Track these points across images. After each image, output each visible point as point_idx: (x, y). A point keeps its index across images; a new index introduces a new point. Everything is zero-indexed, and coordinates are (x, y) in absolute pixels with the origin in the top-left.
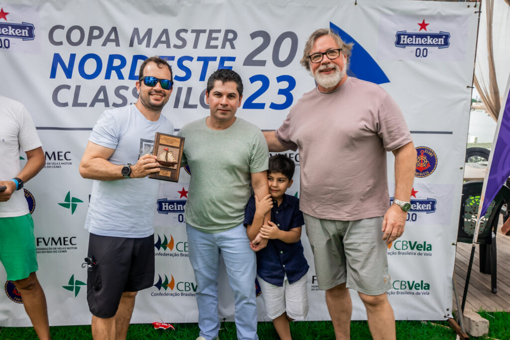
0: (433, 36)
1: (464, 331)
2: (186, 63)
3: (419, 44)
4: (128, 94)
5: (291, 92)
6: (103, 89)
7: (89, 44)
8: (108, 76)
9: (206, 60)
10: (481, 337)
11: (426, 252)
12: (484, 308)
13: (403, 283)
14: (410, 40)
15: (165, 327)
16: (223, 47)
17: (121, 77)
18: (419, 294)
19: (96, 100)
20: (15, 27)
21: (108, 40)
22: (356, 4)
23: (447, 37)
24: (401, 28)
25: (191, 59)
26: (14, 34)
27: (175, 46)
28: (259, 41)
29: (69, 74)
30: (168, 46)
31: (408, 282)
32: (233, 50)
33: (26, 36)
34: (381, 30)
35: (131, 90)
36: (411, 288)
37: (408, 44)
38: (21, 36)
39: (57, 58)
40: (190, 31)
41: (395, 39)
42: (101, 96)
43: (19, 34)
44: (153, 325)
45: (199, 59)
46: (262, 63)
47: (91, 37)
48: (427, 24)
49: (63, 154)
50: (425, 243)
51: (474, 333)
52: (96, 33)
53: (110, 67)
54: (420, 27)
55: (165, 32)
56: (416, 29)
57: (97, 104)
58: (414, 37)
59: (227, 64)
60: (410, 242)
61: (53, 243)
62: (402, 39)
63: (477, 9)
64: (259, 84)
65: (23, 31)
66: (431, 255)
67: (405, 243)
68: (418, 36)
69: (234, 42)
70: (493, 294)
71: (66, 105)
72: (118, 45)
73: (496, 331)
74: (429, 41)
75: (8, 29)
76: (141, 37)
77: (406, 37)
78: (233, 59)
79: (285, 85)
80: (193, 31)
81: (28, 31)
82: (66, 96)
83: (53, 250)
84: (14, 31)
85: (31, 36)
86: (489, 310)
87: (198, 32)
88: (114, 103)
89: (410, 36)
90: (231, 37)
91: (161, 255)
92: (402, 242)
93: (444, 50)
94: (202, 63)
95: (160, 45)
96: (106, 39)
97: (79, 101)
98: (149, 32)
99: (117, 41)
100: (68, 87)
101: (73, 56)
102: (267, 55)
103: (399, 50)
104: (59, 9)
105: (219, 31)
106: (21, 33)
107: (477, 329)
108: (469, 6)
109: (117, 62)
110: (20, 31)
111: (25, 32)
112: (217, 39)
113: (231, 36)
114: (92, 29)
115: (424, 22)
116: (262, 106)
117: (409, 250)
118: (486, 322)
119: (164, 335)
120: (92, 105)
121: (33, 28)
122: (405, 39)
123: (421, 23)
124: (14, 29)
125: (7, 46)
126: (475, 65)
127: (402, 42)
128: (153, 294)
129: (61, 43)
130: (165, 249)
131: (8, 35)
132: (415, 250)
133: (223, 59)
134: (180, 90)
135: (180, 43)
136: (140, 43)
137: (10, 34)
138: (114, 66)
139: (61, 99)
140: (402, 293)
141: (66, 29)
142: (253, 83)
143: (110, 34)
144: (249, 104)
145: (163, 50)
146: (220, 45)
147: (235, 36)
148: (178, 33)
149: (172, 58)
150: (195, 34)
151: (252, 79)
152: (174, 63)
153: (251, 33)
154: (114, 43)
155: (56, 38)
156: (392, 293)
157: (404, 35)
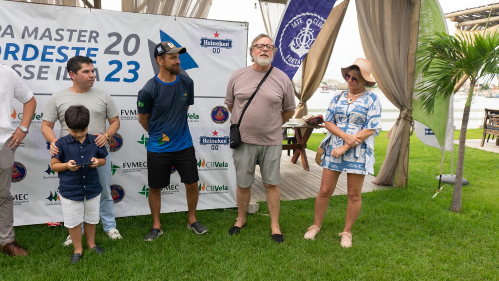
0: (223, 41)
2: (63, 51)
3: (214, 46)
4: (22, 70)
5: (137, 71)
8: (6, 58)
9: (78, 49)
10: (254, 214)
11: (225, 168)
12: (260, 199)
13: (212, 187)
14: (209, 43)
15: (55, 224)
16: (90, 41)
17: (15, 58)
18: (221, 193)
22: (175, 20)
23: (230, 42)
24: (204, 36)
25: (67, 48)
27: (56, 40)
28: (114, 39)
30: (51, 39)
31: (215, 186)
32: (96, 44)
34: (192, 37)
35: (23, 67)
36: (217, 190)
37: (208, 45)
40: (66, 30)
41: (200, 42)
44: (47, 224)
45: (73, 48)
46: (117, 53)
48: (219, 34)
50: (224, 162)
51: (251, 212)
53: (8, 52)
54: (214, 36)
55: (48, 30)
56: (212, 37)
58: (212, 41)
59: (92, 52)
60: (215, 163)
62: (205, 42)
63: (246, 28)
64: (115, 66)
66: (227, 169)
67: (212, 163)
68: (214, 41)
69: (97, 39)
72: (13, 37)
73: (264, 210)
74: (221, 44)
76: (30, 33)
77: (207, 41)
78: (96, 49)
79: (133, 67)
80: (68, 30)
87: (72, 31)
89: (209, 40)
90: (94, 36)
91: (51, 178)
92: (210, 163)
93: (229, 50)
94: (75, 51)
95: (44, 38)
96: (4, 32)
98: (36, 30)
99: (12, 35)
102: (120, 47)
103: (203, 48)
105: (86, 31)
107: (252, 209)
108: (242, 26)
109: (12, 49)
112: (85, 36)
113: (94, 35)
115: (217, 33)
116: (118, 80)
117: (215, 167)
118: (257, 205)
119: (55, 229)
122: (206, 42)
123: (215, 33)
127: (204, 44)
128: (46, 204)
130: (54, 174)
132: (219, 167)
133: (89, 50)
134: (60, 68)
135: (59, 38)
136: (30, 36)
138: (10, 51)
140: (212, 193)
142: (111, 65)
143: (6, 29)
144: (109, 78)
145: (46, 42)
146: (87, 40)
147: (98, 35)
148: (57, 32)
149: (53, 47)
150: (69, 32)
151: (111, 63)
152: (55, 51)
153: (108, 33)
154: (10, 36)
156: (206, 194)
157: (206, 40)
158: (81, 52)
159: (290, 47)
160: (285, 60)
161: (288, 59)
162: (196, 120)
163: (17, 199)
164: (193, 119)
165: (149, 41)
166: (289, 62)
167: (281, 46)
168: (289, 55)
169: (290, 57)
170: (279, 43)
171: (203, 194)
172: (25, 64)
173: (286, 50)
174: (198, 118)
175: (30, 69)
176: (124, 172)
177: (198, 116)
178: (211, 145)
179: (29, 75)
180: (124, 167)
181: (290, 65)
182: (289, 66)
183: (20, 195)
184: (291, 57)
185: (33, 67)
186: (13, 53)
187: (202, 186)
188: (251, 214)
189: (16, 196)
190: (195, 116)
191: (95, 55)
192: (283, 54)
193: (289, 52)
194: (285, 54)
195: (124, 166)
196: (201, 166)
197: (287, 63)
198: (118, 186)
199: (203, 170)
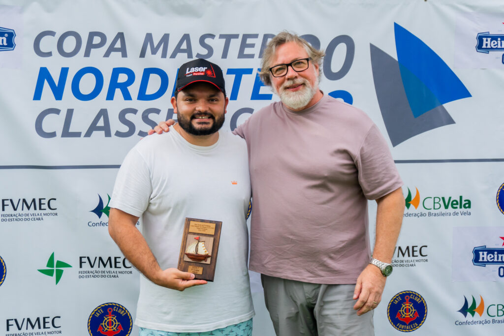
4: (136, 119)
6: (103, 113)
7: (87, 54)
8: (110, 96)
9: (239, 73)
14: (494, 43)
17: (127, 96)
19: (93, 127)
21: (112, 49)
24: (483, 30)
27: (199, 56)
29: (58, 93)
33: (3, 46)
34: (458, 33)
35: (140, 113)
37: (492, 48)
39: (44, 74)
40: (217, 37)
41: (476, 42)
42: (101, 123)
45: (230, 71)
47: (90, 46)
49: (45, 202)
52: (97, 40)
53: (114, 84)
55: (186, 37)
56: (501, 30)
57: (95, 133)
58: (499, 39)
61: (29, 326)
62: (484, 43)
65: (1, 38)
67: (500, 307)
71: (53, 135)
72: (124, 55)
76: (155, 45)
77: (489, 39)
80: (221, 36)
81: (6, 39)
82: (53, 123)
85: (10, 44)
87: (228, 38)
88: (117, 131)
89: (494, 38)
92: (496, 306)
94: (233, 77)
95: (178, 55)
96: (109, 47)
97: (70, 131)
98: (165, 39)
99: (123, 51)
100: (57, 111)
101: (64, 71)
103: (481, 55)
104: (49, 10)
105: (256, 36)
109: (123, 78)
111: (3, 40)
112: (252, 46)
114: (92, 35)
120: (88, 134)
121: (13, 35)
122: (487, 43)
127: (484, 46)
129: (49, 54)
135: (205, 52)
136: (154, 52)
138: (119, 83)
139: (47, 127)
141: (58, 36)
143: (115, 41)
146: (257, 54)
148: (202, 40)
150: (224, 40)
154: (120, 54)
155: (43, 48)
157: (487, 37)
158: (244, 76)
164: (458, 210)
165: (372, 46)
172: (143, 106)
174: (469, 207)
175: (152, 116)
177: (469, 202)
178: (498, 266)
185: (157, 111)
190: (463, 203)
196: (476, 313)
199: (481, 322)
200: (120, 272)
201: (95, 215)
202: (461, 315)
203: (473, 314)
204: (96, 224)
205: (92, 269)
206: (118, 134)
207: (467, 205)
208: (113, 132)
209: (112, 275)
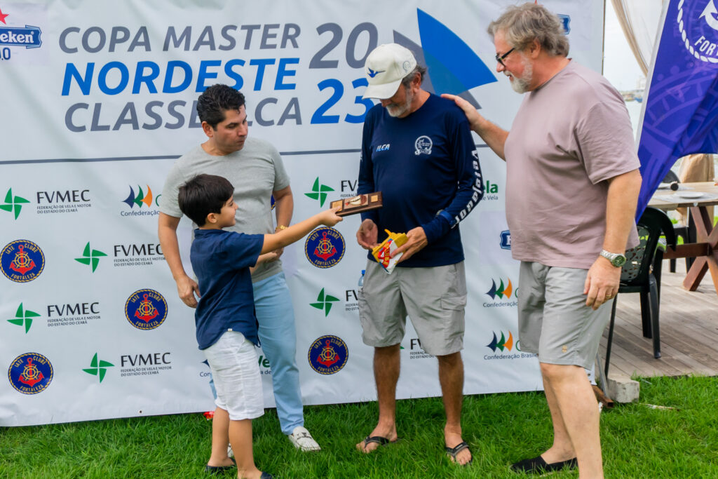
1: (607, 395)
2: (235, 69)
4: (162, 112)
6: (130, 107)
7: (112, 49)
8: (136, 90)
9: (261, 64)
10: (631, 404)
12: (639, 374)
16: (283, 45)
17: (153, 90)
19: (121, 121)
20: (16, 32)
21: (135, 43)
23: (566, 21)
25: (241, 63)
26: (15, 41)
27: (222, 48)
28: (329, 36)
29: (86, 88)
30: (213, 48)
32: (296, 49)
33: (30, 43)
35: (166, 106)
38: (24, 43)
39: (71, 70)
40: (239, 28)
42: (128, 116)
43: (22, 40)
45: (253, 62)
46: (334, 64)
47: (114, 41)
49: (78, 194)
51: (621, 399)
52: (120, 35)
53: (139, 78)
55: (208, 30)
57: (123, 126)
59: (288, 67)
61: (70, 312)
64: (330, 92)
65: (27, 36)
69: (297, 39)
70: (655, 360)
71: (82, 129)
72: (148, 49)
73: (651, 396)
75: (8, 34)
76: (178, 39)
78: (296, 61)
80: (243, 27)
81: (33, 37)
82: (83, 117)
83: (69, 321)
84: (16, 37)
85: (37, 42)
86: (646, 376)
87: (250, 29)
88: (145, 124)
90: (292, 33)
94: (256, 67)
95: (201, 47)
96: (133, 42)
97: (100, 123)
98: (188, 31)
99: (147, 45)
100: (85, 106)
101: (90, 67)
102: (339, 53)
104: (72, 7)
105: (277, 26)
106: (25, 39)
107: (624, 393)
109: (147, 72)
110: (23, 37)
111: (29, 38)
112: (274, 36)
113: (292, 31)
114: (115, 30)
116: (335, 119)
118: (636, 384)
121: (39, 32)
124: (15, 35)
125: (7, 56)
126: (603, 55)
128: (202, 374)
129: (75, 50)
131: (7, 43)
133: (284, 62)
135: (227, 43)
136: (177, 44)
137: (10, 41)
138: (144, 76)
139: (76, 122)
141: (82, 32)
142: (323, 91)
143: (138, 36)
144: (318, 118)
145: (206, 53)
146: (279, 44)
147: (298, 30)
148: (224, 31)
149: (218, 63)
150: (246, 31)
151: (322, 86)
152: (220, 70)
153: (318, 26)
154: (144, 47)
155: (69, 45)
156: (515, 357)
158: (267, 67)
159: (704, 17)
160: (692, 50)
161: (699, 45)
162: (492, 195)
163: (151, 363)
165: (395, 33)
166: (703, 54)
167: (682, 19)
168: (703, 38)
169: (703, 41)
170: (678, 12)
171: (510, 357)
172: (168, 98)
173: (693, 26)
174: (496, 191)
175: (178, 108)
176: (347, 309)
177: (496, 187)
179: (175, 121)
180: (347, 300)
181: (704, 59)
182: (701, 62)
183: (155, 355)
184: (708, 42)
185: (183, 103)
186: (149, 81)
187: (507, 339)
188: (624, 404)
189: (150, 356)
190: (490, 187)
191: (292, 73)
192: (687, 37)
193: (702, 30)
194: (693, 36)
195: (347, 296)
196: (504, 296)
197: (697, 55)
198: (336, 339)
199: (508, 304)
200: (155, 259)
201: (127, 205)
202: (489, 297)
203: (501, 296)
204: (128, 214)
205: (127, 257)
206: (146, 126)
207: (494, 190)
208: (141, 124)
209: (146, 262)
